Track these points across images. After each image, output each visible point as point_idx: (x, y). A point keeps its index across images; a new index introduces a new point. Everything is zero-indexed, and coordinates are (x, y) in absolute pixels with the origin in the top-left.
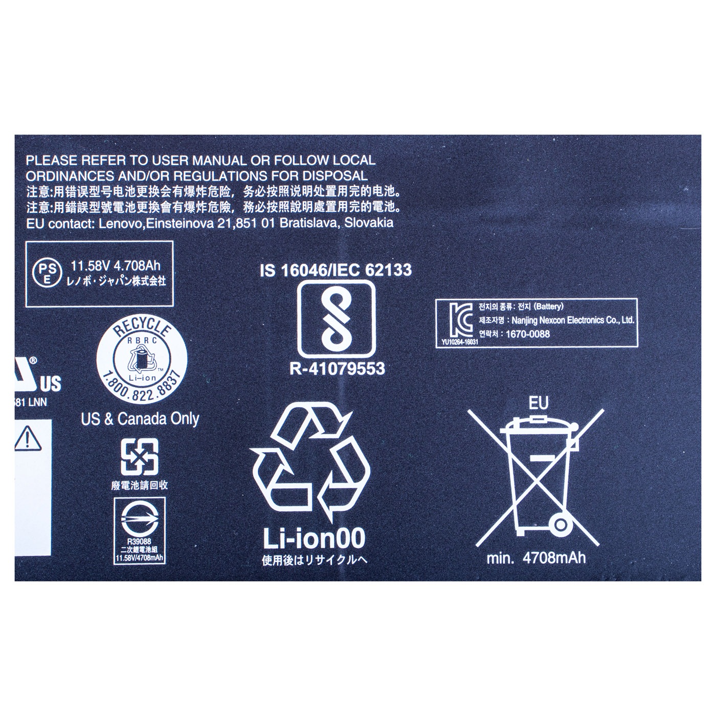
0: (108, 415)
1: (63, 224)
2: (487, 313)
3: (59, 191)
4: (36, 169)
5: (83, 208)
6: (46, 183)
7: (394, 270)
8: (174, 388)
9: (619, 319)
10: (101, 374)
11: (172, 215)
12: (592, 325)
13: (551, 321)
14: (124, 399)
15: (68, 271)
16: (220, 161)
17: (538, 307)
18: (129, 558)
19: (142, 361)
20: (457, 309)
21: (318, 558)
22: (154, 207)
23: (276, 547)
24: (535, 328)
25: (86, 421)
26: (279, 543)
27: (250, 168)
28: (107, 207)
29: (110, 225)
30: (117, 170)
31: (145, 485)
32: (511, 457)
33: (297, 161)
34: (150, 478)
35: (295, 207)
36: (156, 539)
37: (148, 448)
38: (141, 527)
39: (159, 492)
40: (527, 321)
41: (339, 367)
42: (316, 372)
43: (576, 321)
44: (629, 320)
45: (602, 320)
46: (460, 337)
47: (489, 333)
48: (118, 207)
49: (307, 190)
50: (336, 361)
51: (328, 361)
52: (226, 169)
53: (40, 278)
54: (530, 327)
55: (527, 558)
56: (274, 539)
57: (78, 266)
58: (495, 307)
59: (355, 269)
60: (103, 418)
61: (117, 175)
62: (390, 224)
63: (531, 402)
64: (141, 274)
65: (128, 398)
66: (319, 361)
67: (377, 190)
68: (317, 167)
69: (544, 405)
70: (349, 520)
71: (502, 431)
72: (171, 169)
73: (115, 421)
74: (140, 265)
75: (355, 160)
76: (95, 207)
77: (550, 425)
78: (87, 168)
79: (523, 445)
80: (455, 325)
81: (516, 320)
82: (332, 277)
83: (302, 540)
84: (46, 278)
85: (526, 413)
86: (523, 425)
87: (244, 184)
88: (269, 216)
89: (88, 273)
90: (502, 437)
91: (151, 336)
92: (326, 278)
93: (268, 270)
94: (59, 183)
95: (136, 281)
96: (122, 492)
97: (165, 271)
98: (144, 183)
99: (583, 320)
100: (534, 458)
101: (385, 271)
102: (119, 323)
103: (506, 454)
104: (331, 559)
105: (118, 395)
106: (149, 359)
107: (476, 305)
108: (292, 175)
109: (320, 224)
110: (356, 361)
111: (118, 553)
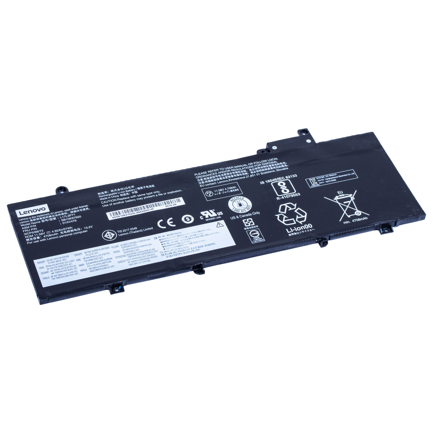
0: (237, 216)
1: (209, 184)
2: (319, 179)
3: (205, 179)
4: (198, 176)
5: (212, 181)
6: (201, 178)
7: (292, 176)
8: (251, 208)
9: (351, 174)
10: (232, 209)
11: (234, 177)
12: (345, 176)
13: (335, 177)
14: (239, 213)
15: (214, 192)
16: (241, 166)
17: (330, 176)
18: (256, 241)
19: (240, 205)
20: (311, 180)
21: (302, 231)
22: (229, 177)
23: (291, 232)
24: (332, 180)
25: (232, 218)
26: (291, 231)
27: (249, 166)
28: (218, 179)
29: (220, 182)
30: (217, 172)
31: (253, 227)
32: (339, 204)
33: (259, 162)
34: (253, 226)
35: (263, 170)
36: (260, 236)
37: (250, 220)
38: (256, 235)
39: (257, 228)
40: (329, 179)
41: (289, 196)
42: (284, 198)
43: (341, 176)
44: (353, 174)
45: (347, 175)
46: (315, 185)
47: (321, 183)
48: (221, 179)
49: (264, 167)
50: (288, 195)
51: (285, 195)
52: (243, 167)
53: (208, 195)
54: (330, 180)
55: (353, 221)
56: (289, 230)
57: (216, 191)
58: (320, 178)
59: (283, 178)
60: (236, 217)
61: (218, 173)
62: (287, 168)
63: (338, 193)
64: (232, 189)
65: (240, 212)
66: (283, 196)
67: (281, 163)
68: (264, 163)
69: (342, 192)
70: (306, 223)
71: (334, 199)
72: (230, 169)
73: (239, 217)
74: (231, 188)
75: (273, 159)
76: (215, 180)
77: (345, 196)
78: (210, 173)
79: (341, 201)
80: (313, 183)
81: (326, 179)
82: (278, 180)
83: (296, 229)
84: (209, 195)
85: (338, 195)
86: (339, 197)
87: (249, 169)
88: (258, 173)
89: (219, 192)
90: (335, 200)
91: (240, 200)
92: (277, 181)
93: (262, 183)
94: (204, 177)
95: (231, 191)
96: (247, 230)
97: (238, 187)
98: (225, 173)
99: (342, 176)
100: (345, 203)
101: (291, 177)
102: (231, 199)
103: (338, 204)
104: (306, 231)
105: (237, 212)
106: (242, 204)
107: (316, 178)
108: (259, 165)
109: (271, 172)
110: (292, 194)
111: (252, 241)
